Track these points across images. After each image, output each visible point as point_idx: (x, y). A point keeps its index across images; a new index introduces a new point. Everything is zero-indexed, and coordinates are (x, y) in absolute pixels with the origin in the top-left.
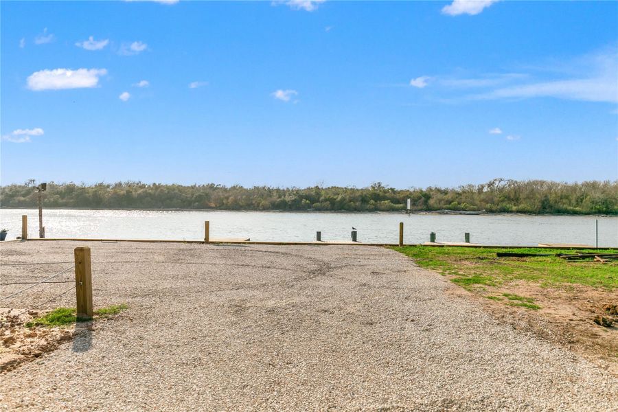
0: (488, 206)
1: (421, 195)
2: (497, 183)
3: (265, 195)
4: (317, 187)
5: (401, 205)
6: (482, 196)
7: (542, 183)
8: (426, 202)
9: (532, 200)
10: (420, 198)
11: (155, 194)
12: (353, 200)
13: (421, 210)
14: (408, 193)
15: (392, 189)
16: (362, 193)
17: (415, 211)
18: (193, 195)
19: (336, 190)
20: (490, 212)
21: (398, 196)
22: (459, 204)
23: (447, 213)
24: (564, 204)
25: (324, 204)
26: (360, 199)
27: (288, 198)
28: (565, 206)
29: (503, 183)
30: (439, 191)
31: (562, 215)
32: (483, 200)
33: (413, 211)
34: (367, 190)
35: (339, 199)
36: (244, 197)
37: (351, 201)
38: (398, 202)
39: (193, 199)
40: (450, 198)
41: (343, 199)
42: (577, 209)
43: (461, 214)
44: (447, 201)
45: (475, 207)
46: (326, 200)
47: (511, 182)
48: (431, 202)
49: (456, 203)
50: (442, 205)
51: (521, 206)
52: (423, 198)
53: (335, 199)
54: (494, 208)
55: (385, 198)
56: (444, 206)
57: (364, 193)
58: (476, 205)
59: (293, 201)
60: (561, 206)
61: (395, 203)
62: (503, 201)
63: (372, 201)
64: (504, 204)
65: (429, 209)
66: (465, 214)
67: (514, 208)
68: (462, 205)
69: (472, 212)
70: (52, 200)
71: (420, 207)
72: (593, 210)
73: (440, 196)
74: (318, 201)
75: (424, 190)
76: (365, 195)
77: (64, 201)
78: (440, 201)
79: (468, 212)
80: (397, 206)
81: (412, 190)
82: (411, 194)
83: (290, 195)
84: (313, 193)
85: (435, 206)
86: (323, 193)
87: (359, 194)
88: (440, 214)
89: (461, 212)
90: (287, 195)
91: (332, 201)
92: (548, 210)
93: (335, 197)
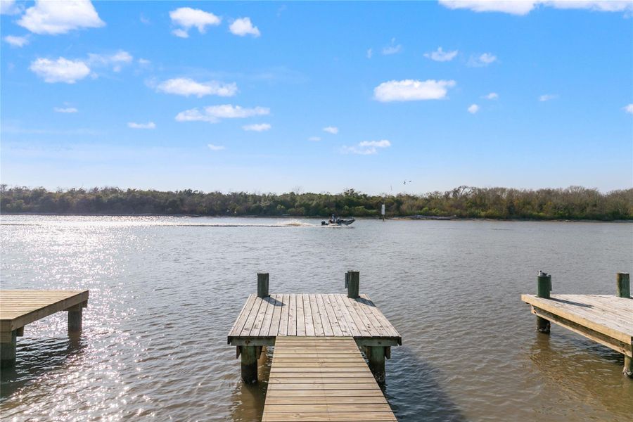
0: (458, 211)
1: (392, 201)
2: (462, 189)
3: (241, 201)
4: (292, 193)
5: (374, 211)
6: (451, 202)
7: (503, 190)
8: (398, 208)
9: (499, 206)
10: (392, 204)
11: (126, 199)
12: (327, 205)
13: (394, 216)
14: (380, 199)
15: (365, 196)
16: (336, 199)
17: (389, 216)
18: (167, 200)
19: (310, 196)
20: (461, 217)
21: (371, 202)
22: (430, 209)
23: (419, 219)
24: (528, 209)
25: (299, 209)
26: (335, 204)
27: (263, 204)
28: (529, 211)
29: (467, 190)
30: (408, 197)
31: (528, 220)
32: (452, 206)
33: (387, 217)
34: (341, 196)
35: (313, 205)
36: (219, 202)
37: (325, 207)
38: (371, 207)
39: (167, 204)
40: (421, 203)
41: (318, 205)
42: (541, 214)
43: (432, 219)
44: (418, 207)
45: (446, 212)
46: (301, 206)
47: (474, 189)
48: (404, 207)
49: (427, 208)
50: (414, 210)
51: (490, 211)
52: (395, 204)
53: (310, 205)
54: (464, 213)
55: (359, 204)
56: (416, 212)
57: (338, 199)
58: (447, 211)
59: (268, 206)
60: (525, 211)
61: (369, 209)
62: (471, 207)
63: (346, 207)
64: (473, 210)
65: (402, 215)
66: (436, 219)
67: (483, 214)
68: (433, 211)
69: (443, 217)
70: (15, 205)
71: (392, 213)
72: (556, 216)
73: (411, 202)
74: (293, 206)
75: (395, 196)
76: (340, 201)
77: (29, 206)
78: (412, 207)
79: (440, 218)
80: (370, 211)
81: (383, 196)
82: (383, 199)
83: (265, 201)
84: (288, 199)
85: (408, 211)
86: (298, 199)
87: (334, 200)
88: (413, 219)
89: (433, 217)
90: (262, 200)
91: (307, 207)
92: (514, 215)
93: (310, 203)
